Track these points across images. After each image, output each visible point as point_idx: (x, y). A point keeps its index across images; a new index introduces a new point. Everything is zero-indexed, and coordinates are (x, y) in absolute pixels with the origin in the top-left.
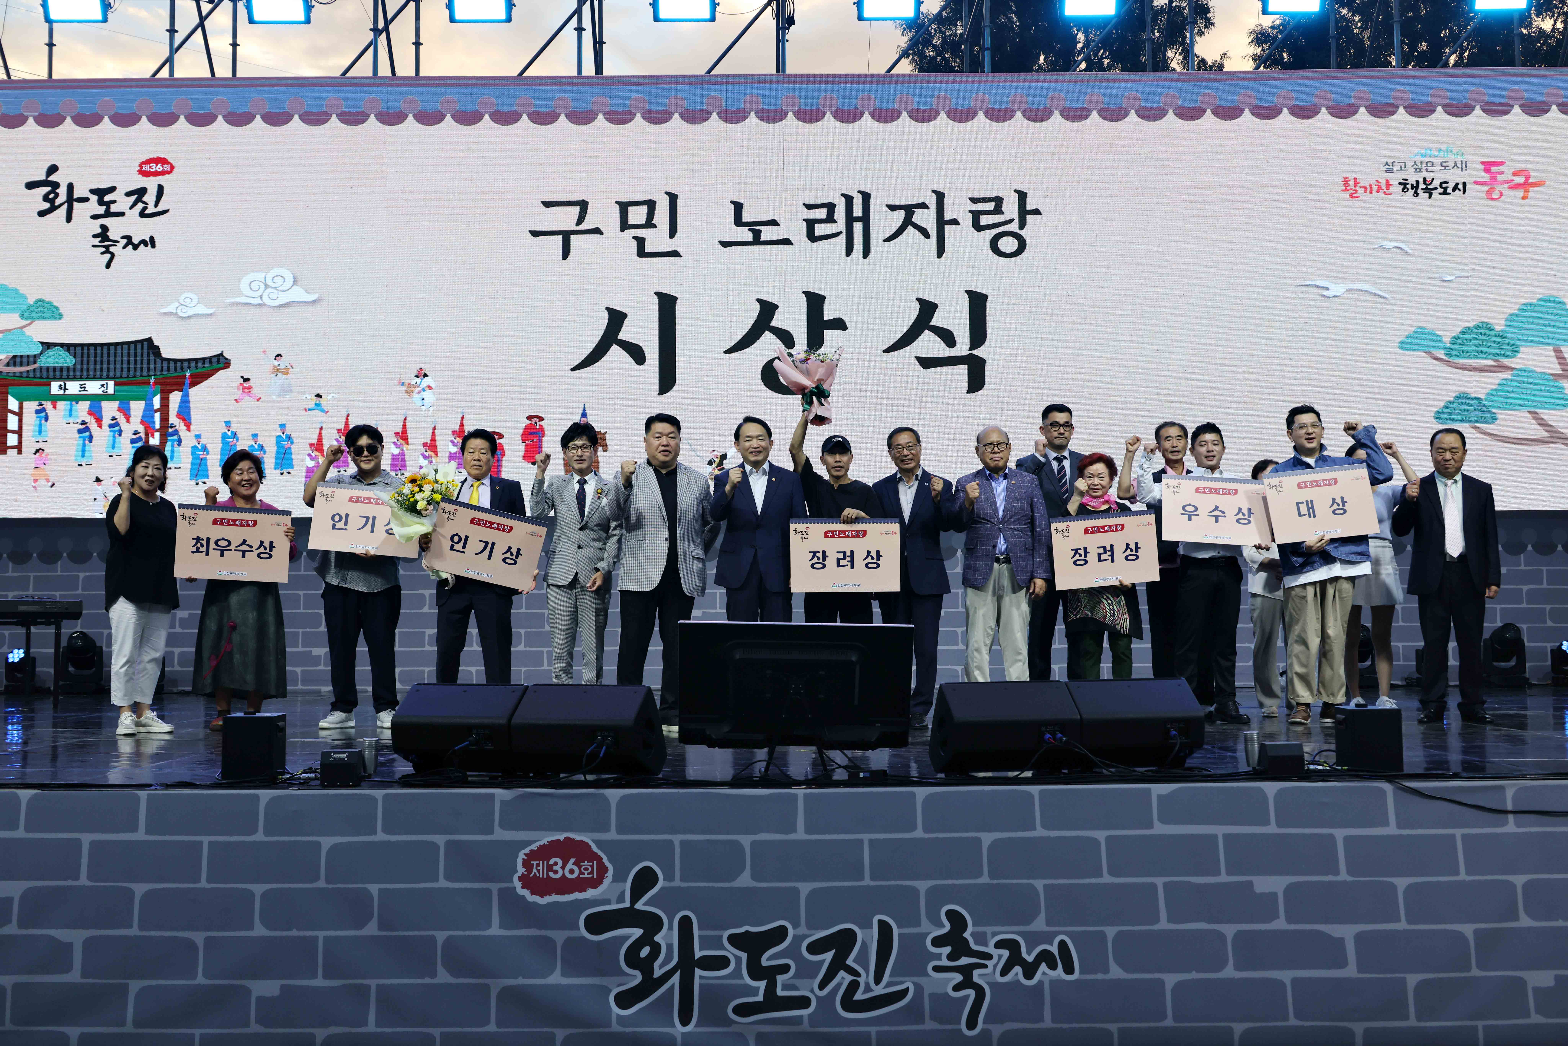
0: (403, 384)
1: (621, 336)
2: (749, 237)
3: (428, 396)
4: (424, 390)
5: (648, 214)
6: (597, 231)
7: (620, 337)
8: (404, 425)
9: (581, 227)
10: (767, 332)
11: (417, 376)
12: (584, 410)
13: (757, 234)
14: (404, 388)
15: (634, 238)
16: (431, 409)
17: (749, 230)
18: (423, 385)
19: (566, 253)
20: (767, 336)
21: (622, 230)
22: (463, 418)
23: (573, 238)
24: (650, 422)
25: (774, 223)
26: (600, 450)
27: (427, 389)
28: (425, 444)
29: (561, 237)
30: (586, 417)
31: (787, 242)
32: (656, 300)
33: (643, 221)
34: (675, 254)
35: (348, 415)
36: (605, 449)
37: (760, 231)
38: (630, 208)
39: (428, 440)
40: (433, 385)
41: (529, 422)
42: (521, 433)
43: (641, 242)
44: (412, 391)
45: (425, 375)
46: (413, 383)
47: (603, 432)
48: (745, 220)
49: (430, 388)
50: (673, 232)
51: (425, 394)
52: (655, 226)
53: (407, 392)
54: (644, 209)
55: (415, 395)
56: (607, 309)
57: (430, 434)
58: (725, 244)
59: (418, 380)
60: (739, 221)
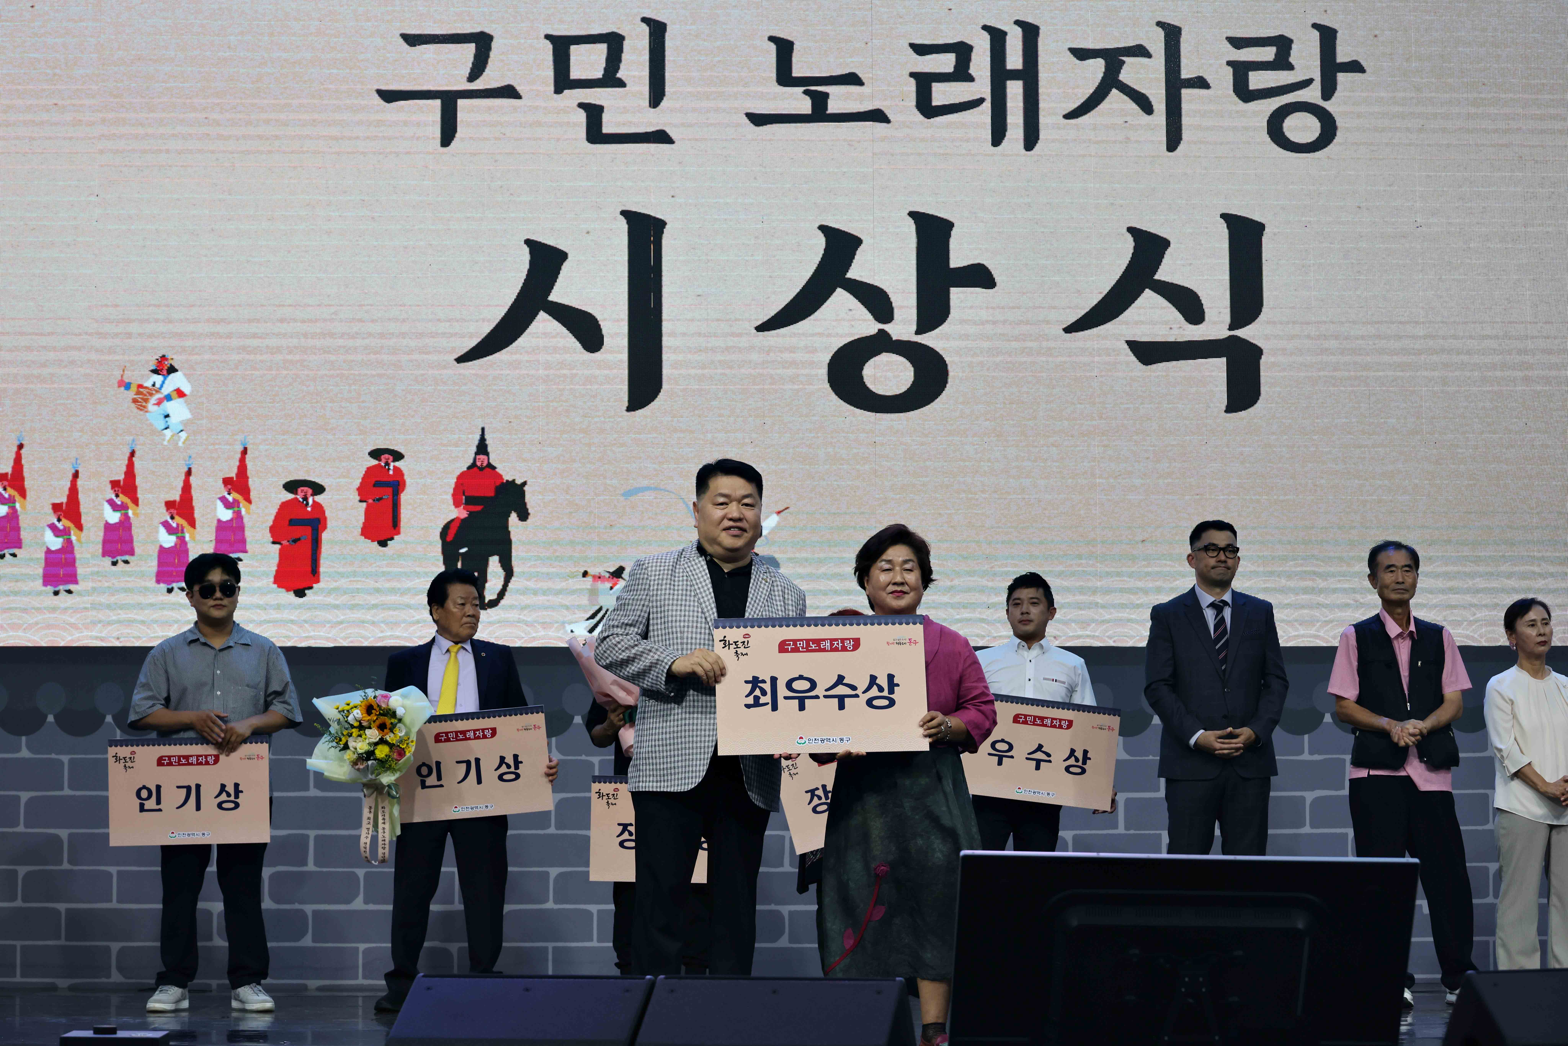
0: (127, 386)
1: (555, 296)
2: (805, 106)
3: (178, 410)
4: (168, 398)
5: (608, 60)
6: (509, 92)
7: (553, 297)
8: (130, 466)
9: (479, 85)
10: (839, 290)
11: (155, 372)
12: (482, 440)
13: (820, 101)
14: (131, 394)
15: (581, 105)
16: (183, 435)
17: (806, 92)
18: (168, 388)
19: (448, 134)
20: (841, 299)
21: (558, 90)
22: (245, 452)
23: (462, 104)
24: (705, 476)
25: (852, 79)
26: (513, 518)
27: (175, 395)
28: (169, 505)
29: (438, 102)
30: (487, 454)
31: (878, 116)
32: (623, 225)
33: (598, 73)
34: (661, 137)
35: (21, 446)
36: (524, 515)
37: (826, 95)
38: (573, 48)
39: (176, 496)
40: (186, 389)
41: (374, 462)
42: (357, 482)
43: (594, 113)
44: (146, 401)
45: (172, 370)
46: (148, 384)
47: (519, 482)
48: (796, 73)
49: (180, 394)
50: (657, 95)
51: (171, 407)
52: (621, 84)
53: (135, 401)
54: (602, 49)
55: (151, 406)
56: (528, 242)
57: (181, 484)
58: (758, 120)
59: (158, 379)
60: (785, 77)
